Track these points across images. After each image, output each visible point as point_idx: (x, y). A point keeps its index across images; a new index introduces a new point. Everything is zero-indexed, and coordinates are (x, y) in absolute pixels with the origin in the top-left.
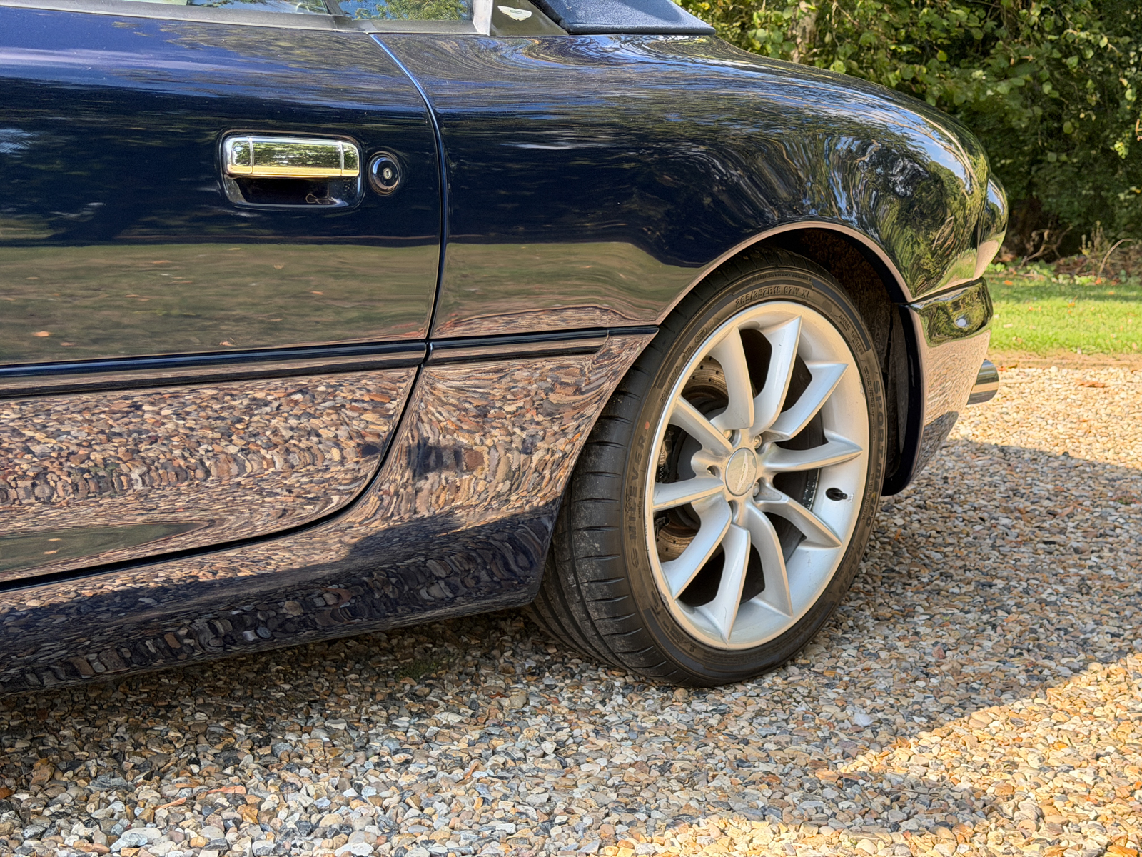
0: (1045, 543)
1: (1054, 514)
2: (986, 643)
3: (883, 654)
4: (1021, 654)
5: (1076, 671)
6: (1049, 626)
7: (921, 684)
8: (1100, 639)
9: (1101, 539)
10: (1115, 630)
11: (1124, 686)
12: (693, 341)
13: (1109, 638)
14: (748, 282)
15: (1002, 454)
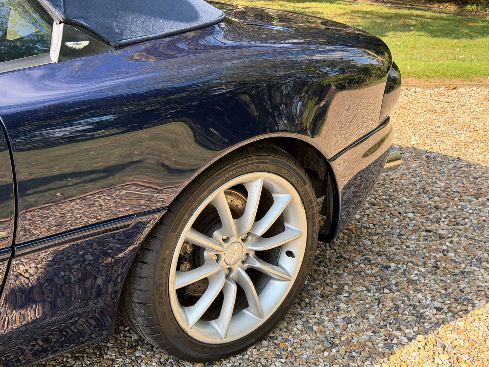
0: (427, 231)
1: (437, 208)
2: (372, 317)
3: (315, 328)
4: (386, 325)
5: (410, 340)
6: (407, 302)
7: (326, 354)
8: (429, 313)
9: (456, 226)
10: (440, 305)
11: (431, 353)
12: (194, 205)
13: (435, 311)
14: (228, 168)
15: (427, 159)
